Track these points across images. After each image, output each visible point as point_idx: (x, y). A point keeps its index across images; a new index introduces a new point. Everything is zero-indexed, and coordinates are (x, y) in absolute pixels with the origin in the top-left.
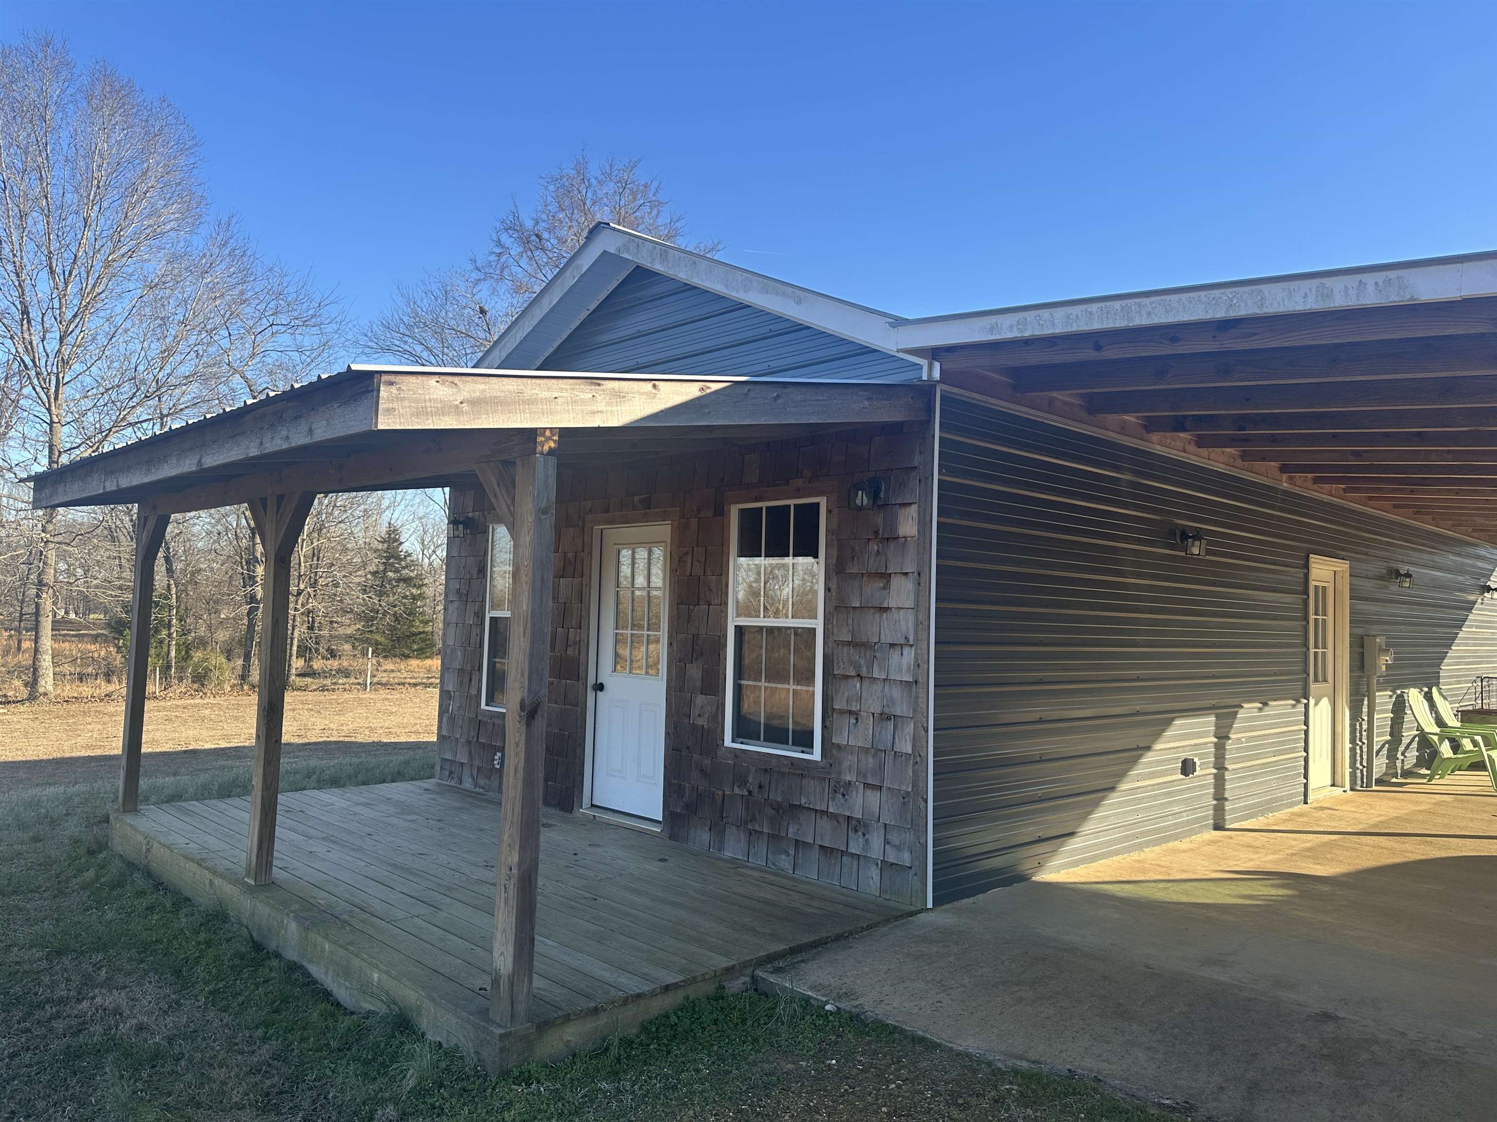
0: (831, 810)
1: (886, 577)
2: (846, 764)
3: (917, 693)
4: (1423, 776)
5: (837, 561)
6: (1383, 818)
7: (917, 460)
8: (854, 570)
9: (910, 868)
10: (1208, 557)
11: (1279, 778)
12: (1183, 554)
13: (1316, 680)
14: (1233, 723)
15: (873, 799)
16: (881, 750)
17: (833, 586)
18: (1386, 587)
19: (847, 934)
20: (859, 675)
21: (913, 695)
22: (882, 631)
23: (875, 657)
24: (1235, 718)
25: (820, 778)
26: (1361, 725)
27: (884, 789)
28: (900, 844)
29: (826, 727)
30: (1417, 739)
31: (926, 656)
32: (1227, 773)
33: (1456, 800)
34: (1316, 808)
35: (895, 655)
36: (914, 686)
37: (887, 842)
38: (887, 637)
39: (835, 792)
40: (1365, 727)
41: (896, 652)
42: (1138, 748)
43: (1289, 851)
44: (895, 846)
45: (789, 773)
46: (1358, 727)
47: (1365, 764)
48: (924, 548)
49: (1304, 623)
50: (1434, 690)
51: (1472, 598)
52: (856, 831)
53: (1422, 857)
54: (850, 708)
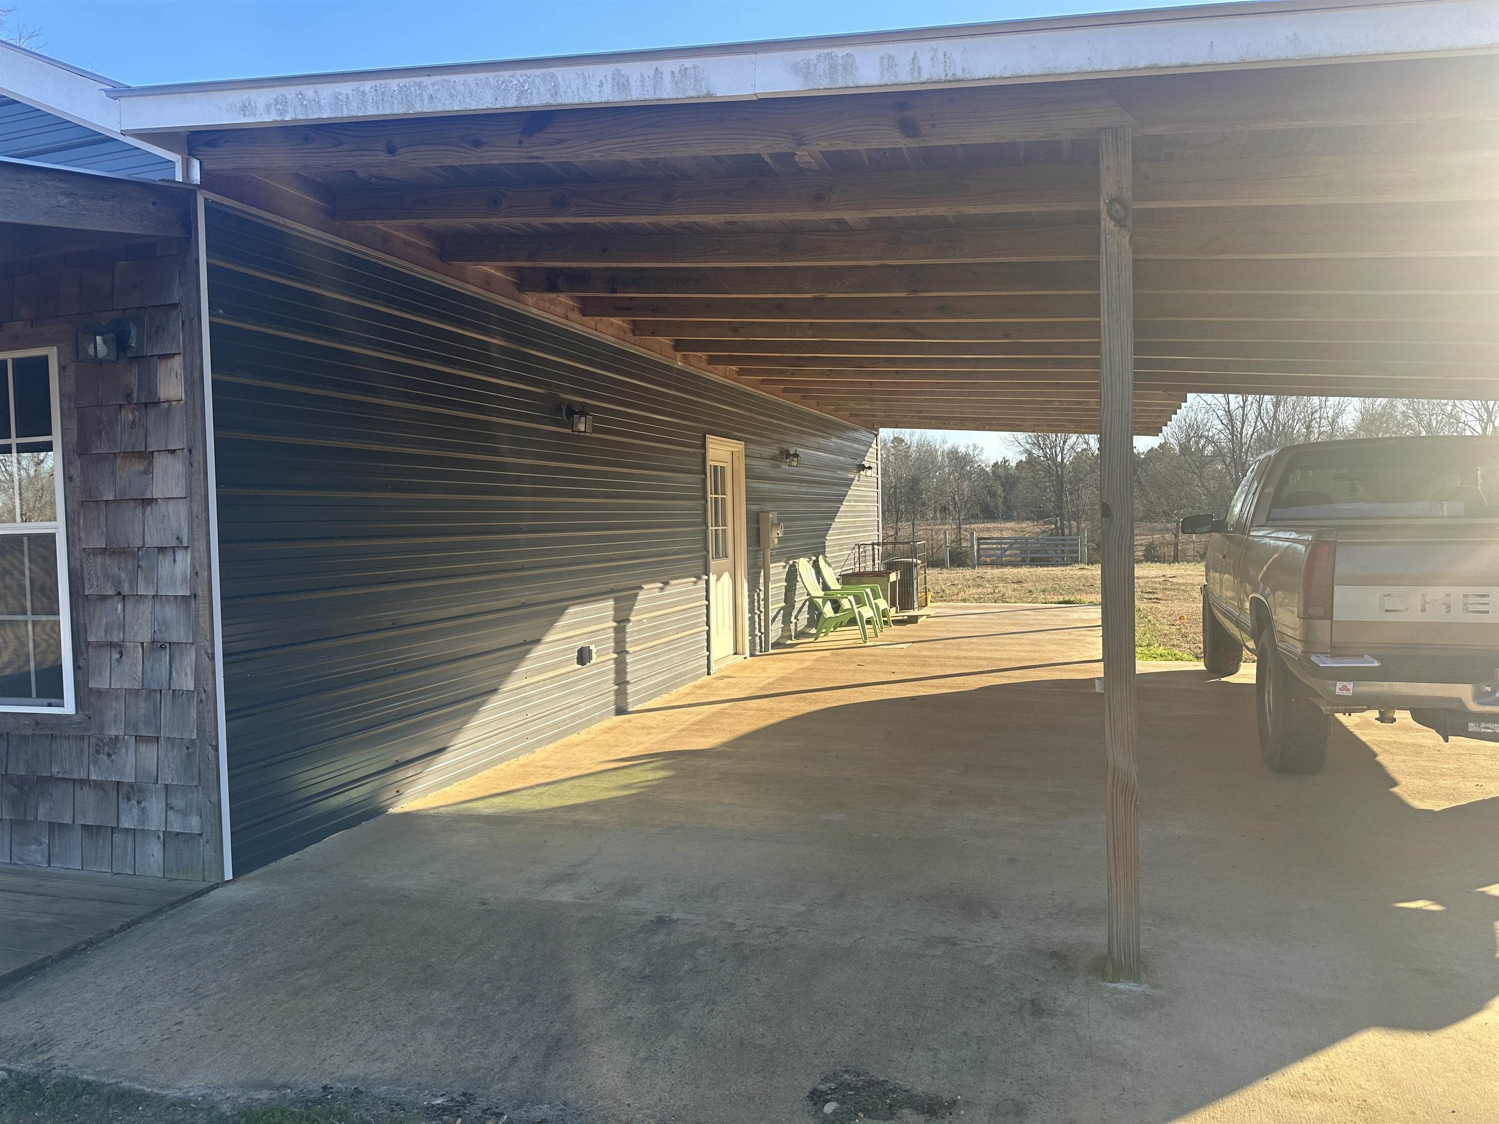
0: (93, 777)
1: (147, 456)
2: (110, 714)
3: (197, 610)
4: (811, 635)
5: (79, 437)
6: (771, 680)
7: (176, 296)
8: (104, 450)
9: (201, 835)
10: (594, 435)
11: (682, 654)
12: (570, 431)
13: (718, 557)
14: (633, 605)
15: (149, 754)
16: (155, 691)
17: (76, 472)
18: (779, 467)
19: (83, 946)
20: (119, 594)
21: (193, 613)
22: (147, 533)
23: (139, 566)
24: (636, 600)
25: (77, 737)
26: (758, 595)
27: (162, 740)
28: (186, 807)
29: (79, 667)
30: (807, 603)
31: (205, 561)
32: (628, 656)
33: (832, 654)
34: (717, 678)
35: (165, 565)
36: (193, 601)
37: (169, 807)
38: (154, 539)
39: (98, 752)
40: (762, 597)
41: (167, 558)
42: (525, 643)
43: (680, 727)
44: (178, 811)
45: (33, 736)
46: (756, 597)
47: (763, 631)
48: (195, 416)
49: (703, 502)
50: (821, 558)
51: (851, 476)
52: (129, 799)
53: (795, 714)
54: (110, 640)
